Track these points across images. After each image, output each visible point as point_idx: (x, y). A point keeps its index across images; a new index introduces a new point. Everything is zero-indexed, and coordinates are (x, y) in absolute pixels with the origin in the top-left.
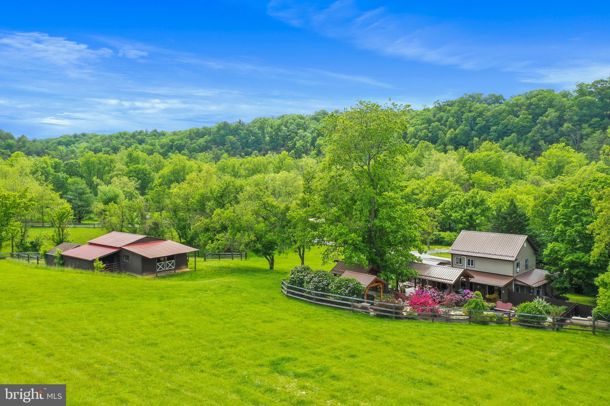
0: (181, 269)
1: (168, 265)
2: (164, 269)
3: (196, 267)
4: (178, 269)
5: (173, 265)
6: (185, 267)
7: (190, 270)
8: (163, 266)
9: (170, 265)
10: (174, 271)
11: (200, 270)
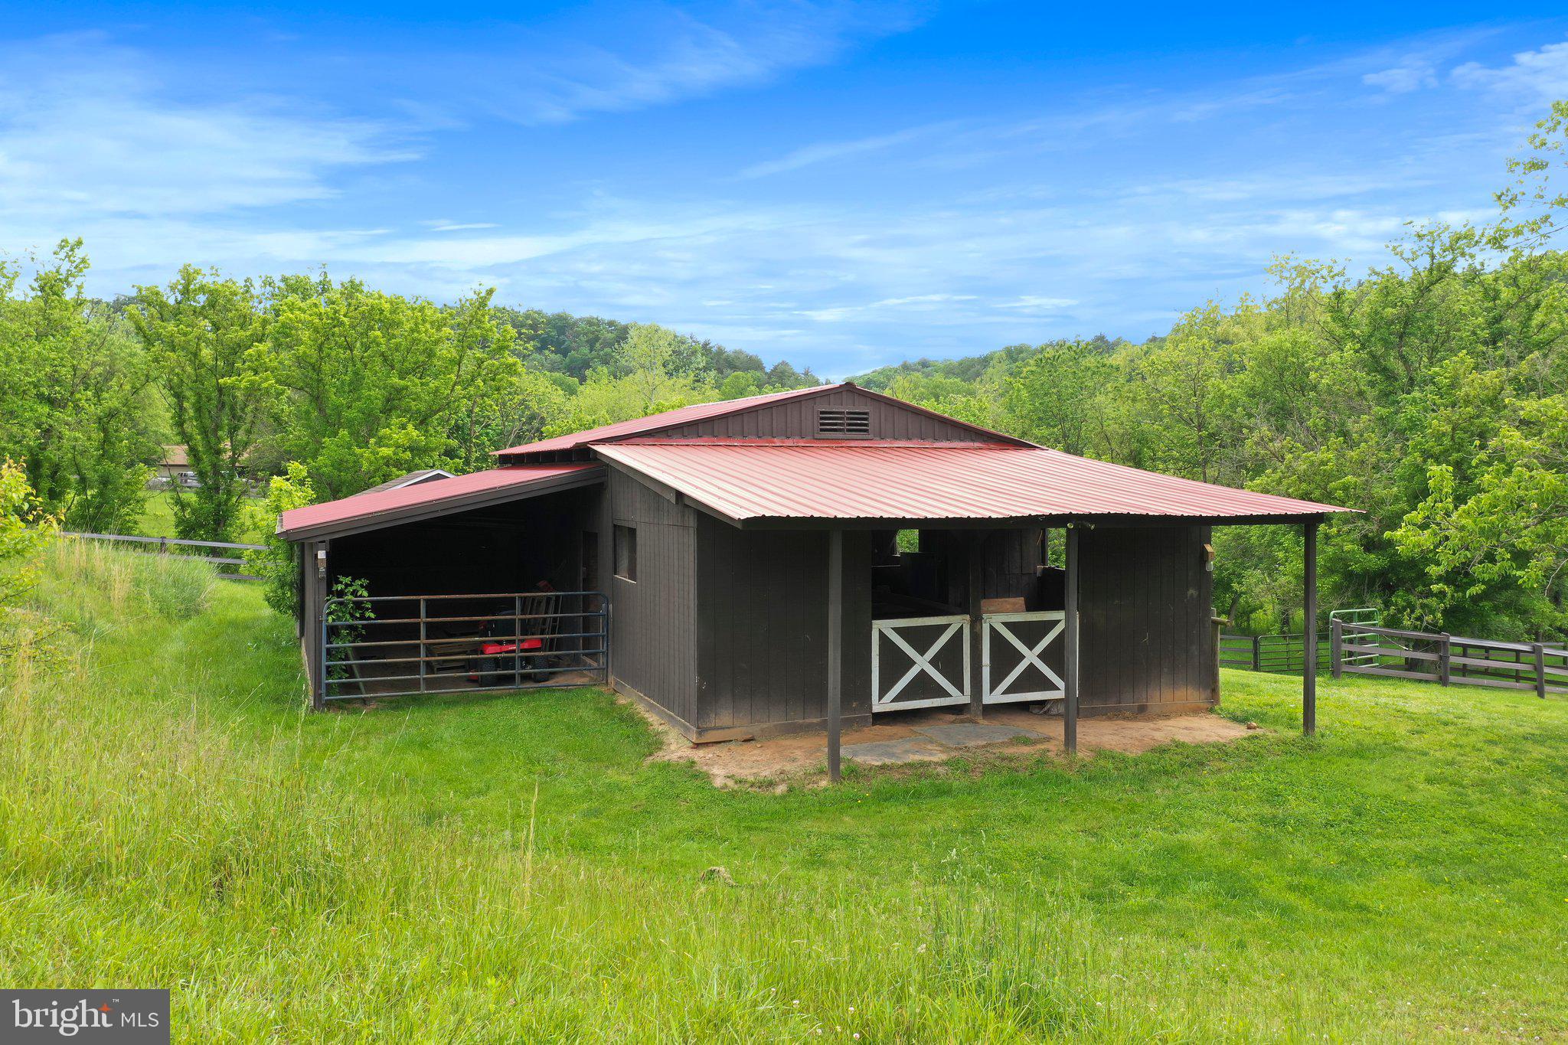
0: (1141, 712)
1: (1005, 658)
2: (957, 698)
3: (1321, 719)
4: (1115, 714)
5: (1054, 656)
6: (1192, 695)
7: (1238, 732)
8: (948, 661)
9: (1031, 657)
10: (1057, 729)
11: (1360, 752)
